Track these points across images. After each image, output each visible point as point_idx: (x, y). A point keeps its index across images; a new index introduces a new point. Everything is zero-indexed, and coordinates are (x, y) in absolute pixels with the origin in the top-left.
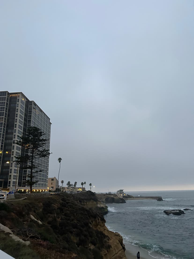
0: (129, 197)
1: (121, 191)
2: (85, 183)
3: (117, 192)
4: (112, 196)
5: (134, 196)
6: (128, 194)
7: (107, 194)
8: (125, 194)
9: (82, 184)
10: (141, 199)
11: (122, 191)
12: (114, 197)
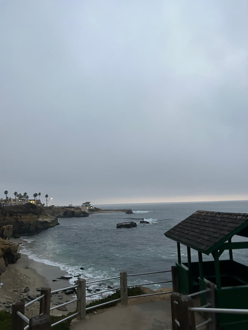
0: (96, 210)
1: (87, 204)
2: (40, 194)
3: (82, 205)
4: (72, 210)
5: (103, 209)
6: (95, 207)
7: (66, 207)
8: (91, 207)
9: (35, 195)
10: (110, 212)
11: (89, 203)
12: (75, 210)
